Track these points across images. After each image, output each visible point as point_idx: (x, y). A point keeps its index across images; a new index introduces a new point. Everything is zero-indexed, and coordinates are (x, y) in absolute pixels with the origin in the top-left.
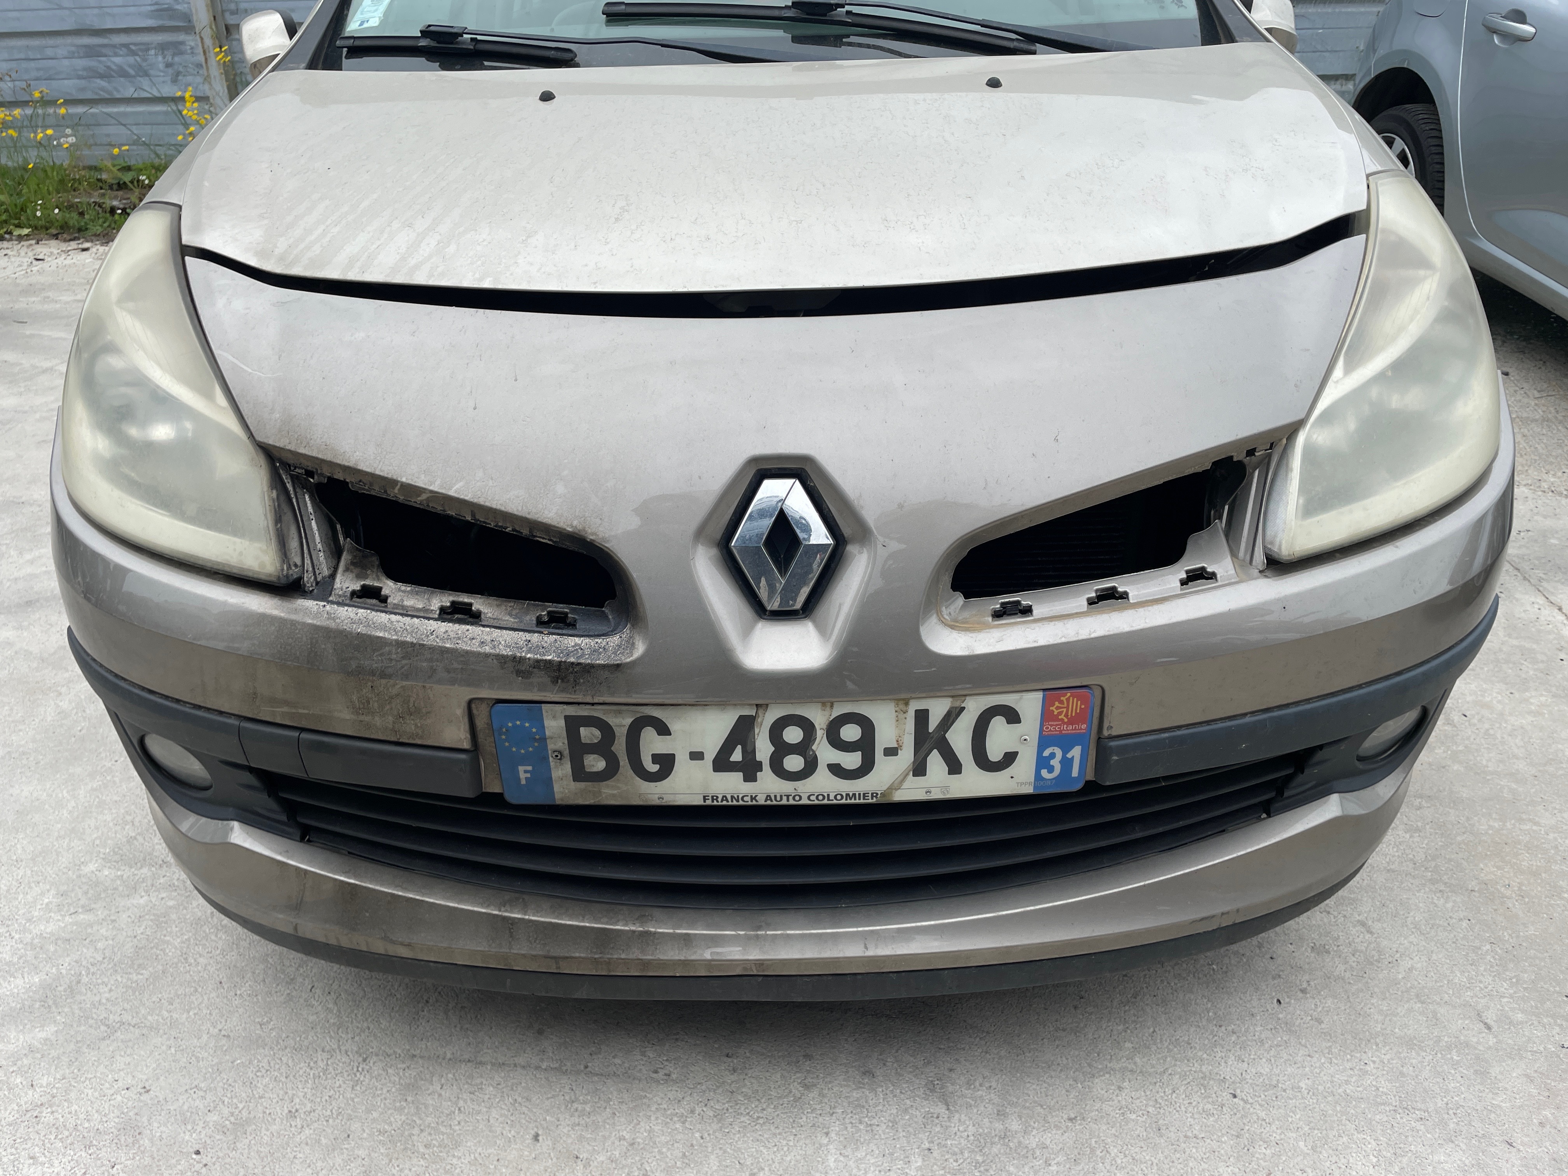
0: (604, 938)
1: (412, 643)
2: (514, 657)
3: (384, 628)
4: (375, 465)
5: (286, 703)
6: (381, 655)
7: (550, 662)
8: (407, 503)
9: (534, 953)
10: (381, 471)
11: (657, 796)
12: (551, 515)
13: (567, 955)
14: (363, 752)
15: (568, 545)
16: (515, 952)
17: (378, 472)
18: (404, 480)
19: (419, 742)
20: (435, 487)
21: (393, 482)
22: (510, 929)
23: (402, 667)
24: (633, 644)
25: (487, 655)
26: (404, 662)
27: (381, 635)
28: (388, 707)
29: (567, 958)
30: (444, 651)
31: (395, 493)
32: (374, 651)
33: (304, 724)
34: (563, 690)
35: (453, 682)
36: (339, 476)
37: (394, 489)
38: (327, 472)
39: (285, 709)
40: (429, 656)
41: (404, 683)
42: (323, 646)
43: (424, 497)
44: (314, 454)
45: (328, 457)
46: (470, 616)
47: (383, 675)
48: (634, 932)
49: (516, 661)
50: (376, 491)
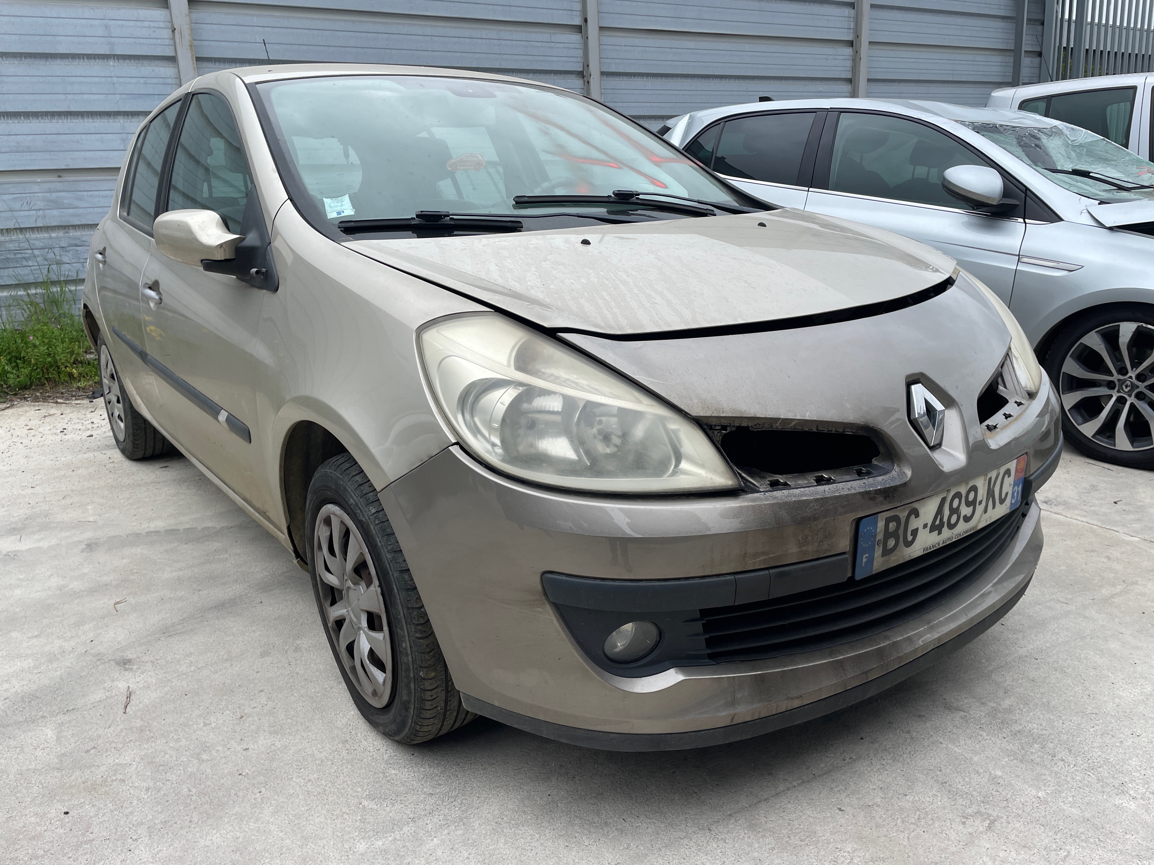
0: (880, 652)
1: (821, 498)
2: (866, 492)
3: (802, 495)
4: (765, 413)
5: (763, 553)
6: (810, 509)
7: (880, 490)
8: (783, 430)
9: (857, 674)
10: (769, 415)
11: (908, 556)
12: (852, 419)
13: (870, 668)
14: (803, 569)
15: (861, 433)
16: (849, 677)
17: (768, 416)
18: (782, 417)
19: (828, 554)
20: (798, 418)
21: (776, 420)
22: (841, 666)
23: (822, 512)
24: (904, 472)
25: (855, 494)
26: (822, 508)
27: (805, 498)
28: (816, 537)
29: (871, 670)
30: (837, 498)
31: (778, 426)
32: (806, 507)
33: (772, 564)
34: (890, 502)
35: (846, 513)
36: (744, 424)
37: (777, 423)
38: (737, 424)
39: (762, 558)
40: (832, 502)
41: (825, 520)
42: (781, 513)
43: (793, 423)
44: (730, 415)
45: (738, 415)
46: (829, 481)
47: (815, 519)
48: (889, 644)
49: (868, 493)
50: (766, 427)
